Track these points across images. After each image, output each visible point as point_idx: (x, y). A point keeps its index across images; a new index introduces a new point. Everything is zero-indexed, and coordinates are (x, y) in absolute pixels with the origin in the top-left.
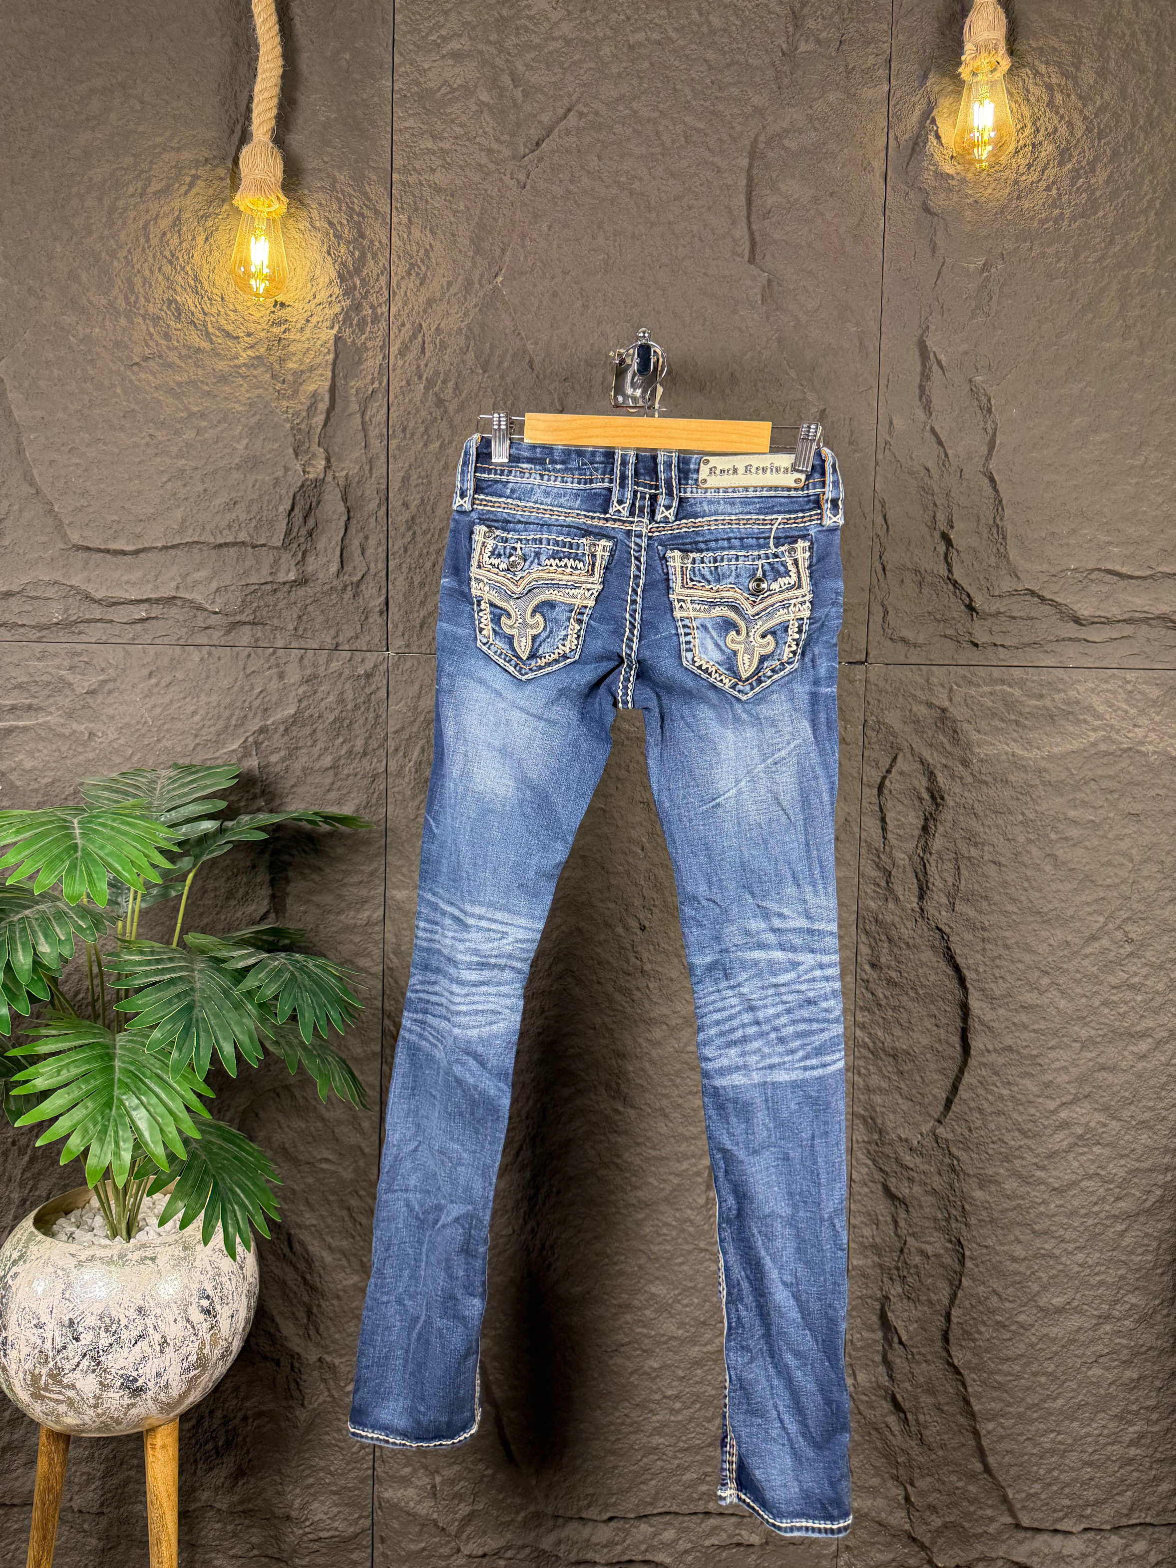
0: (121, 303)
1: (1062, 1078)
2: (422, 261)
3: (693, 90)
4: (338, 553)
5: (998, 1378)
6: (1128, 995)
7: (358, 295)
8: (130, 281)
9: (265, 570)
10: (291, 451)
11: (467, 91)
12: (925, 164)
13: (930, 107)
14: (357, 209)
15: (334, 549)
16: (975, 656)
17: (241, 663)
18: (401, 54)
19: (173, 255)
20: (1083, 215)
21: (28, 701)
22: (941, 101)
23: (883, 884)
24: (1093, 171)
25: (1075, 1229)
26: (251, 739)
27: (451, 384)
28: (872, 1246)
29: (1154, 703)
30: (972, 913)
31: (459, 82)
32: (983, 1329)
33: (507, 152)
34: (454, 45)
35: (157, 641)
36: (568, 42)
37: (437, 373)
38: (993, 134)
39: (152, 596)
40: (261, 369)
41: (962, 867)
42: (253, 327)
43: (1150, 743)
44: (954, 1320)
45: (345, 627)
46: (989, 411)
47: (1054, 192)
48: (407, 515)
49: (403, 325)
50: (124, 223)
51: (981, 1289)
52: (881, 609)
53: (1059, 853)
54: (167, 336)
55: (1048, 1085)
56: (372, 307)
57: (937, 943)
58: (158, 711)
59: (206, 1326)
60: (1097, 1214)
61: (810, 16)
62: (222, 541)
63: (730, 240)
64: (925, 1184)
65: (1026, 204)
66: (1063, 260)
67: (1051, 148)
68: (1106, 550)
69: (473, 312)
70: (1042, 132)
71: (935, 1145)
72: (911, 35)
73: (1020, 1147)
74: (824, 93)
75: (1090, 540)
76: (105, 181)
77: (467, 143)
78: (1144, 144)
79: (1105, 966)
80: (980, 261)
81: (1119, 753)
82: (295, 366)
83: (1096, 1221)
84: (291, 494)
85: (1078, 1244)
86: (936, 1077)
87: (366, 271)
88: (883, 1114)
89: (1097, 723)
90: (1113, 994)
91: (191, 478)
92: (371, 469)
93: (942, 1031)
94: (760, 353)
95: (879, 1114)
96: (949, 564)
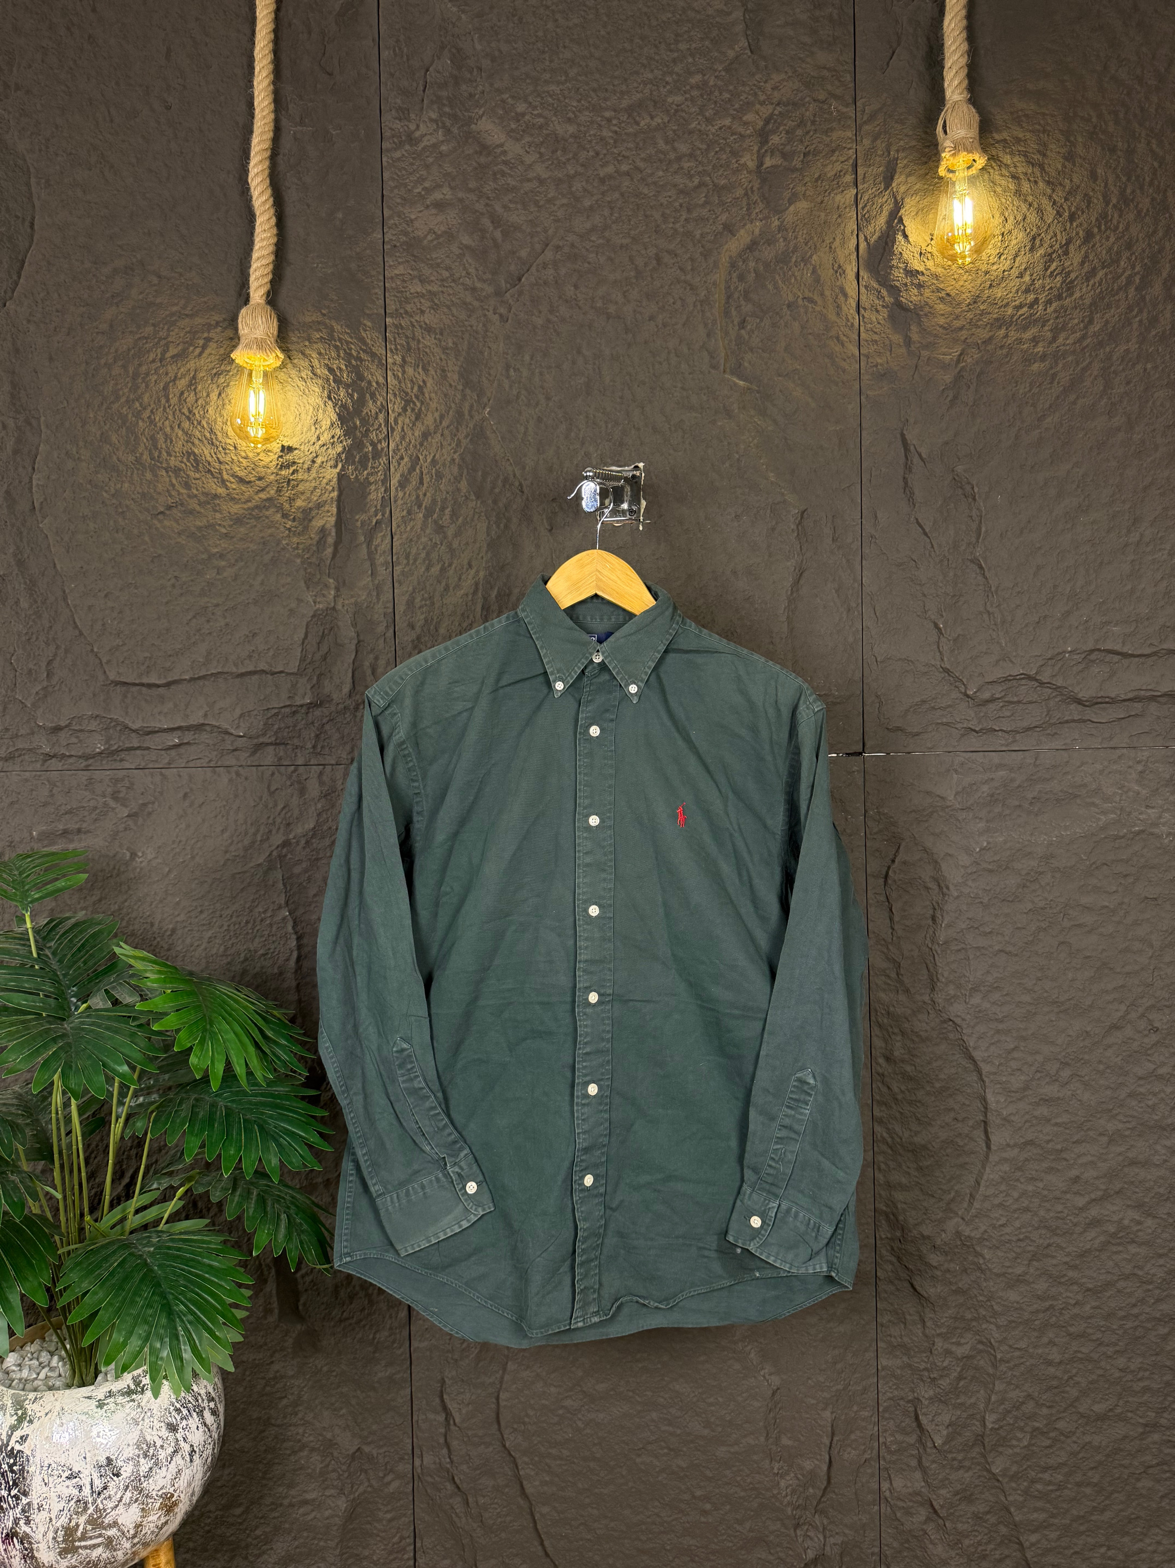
0: (146, 457)
1: (1090, 1174)
2: (417, 397)
3: (663, 215)
4: (350, 675)
5: (1039, 1486)
6: (1157, 1087)
7: (358, 434)
8: (153, 439)
9: (284, 694)
10: (302, 584)
11: (450, 236)
12: (894, 262)
13: (898, 206)
14: (355, 354)
15: (347, 671)
16: (975, 743)
17: (266, 782)
18: (389, 208)
19: (190, 412)
20: (1059, 297)
21: (77, 826)
22: (907, 200)
23: (893, 975)
24: (1066, 253)
25: (1114, 1331)
26: (275, 853)
27: (447, 511)
28: (901, 1346)
30: (984, 1004)
31: (443, 229)
33: (490, 290)
35: (191, 764)
36: (542, 182)
37: (434, 501)
39: (183, 724)
40: (272, 510)
41: (972, 957)
42: (263, 472)
43: (1164, 824)
44: (989, 1425)
46: (974, 499)
47: (1027, 278)
48: (413, 635)
49: (402, 458)
50: (147, 386)
51: (1015, 1394)
52: (876, 700)
53: (1074, 940)
54: (187, 486)
55: (1076, 1180)
56: (373, 444)
57: (951, 1036)
58: (191, 830)
60: (1136, 1316)
61: (774, 132)
62: (244, 671)
63: (706, 353)
64: (951, 1283)
65: (999, 293)
66: (1040, 344)
67: (1021, 235)
68: (1104, 630)
69: (465, 442)
70: (1011, 220)
71: (959, 1243)
72: (875, 139)
73: (1049, 1245)
74: (790, 204)
75: (1086, 621)
76: (129, 350)
77: (453, 284)
78: (1119, 222)
79: (1130, 1056)
80: (956, 351)
81: (1131, 836)
82: (304, 504)
83: (1136, 1323)
84: (304, 624)
85: (1117, 1348)
86: (959, 1172)
87: (365, 411)
88: (904, 1210)
89: (1107, 806)
90: (1140, 1086)
91: (213, 614)
92: (378, 594)
93: (962, 1125)
94: (738, 460)
95: (901, 1211)
96: (941, 653)
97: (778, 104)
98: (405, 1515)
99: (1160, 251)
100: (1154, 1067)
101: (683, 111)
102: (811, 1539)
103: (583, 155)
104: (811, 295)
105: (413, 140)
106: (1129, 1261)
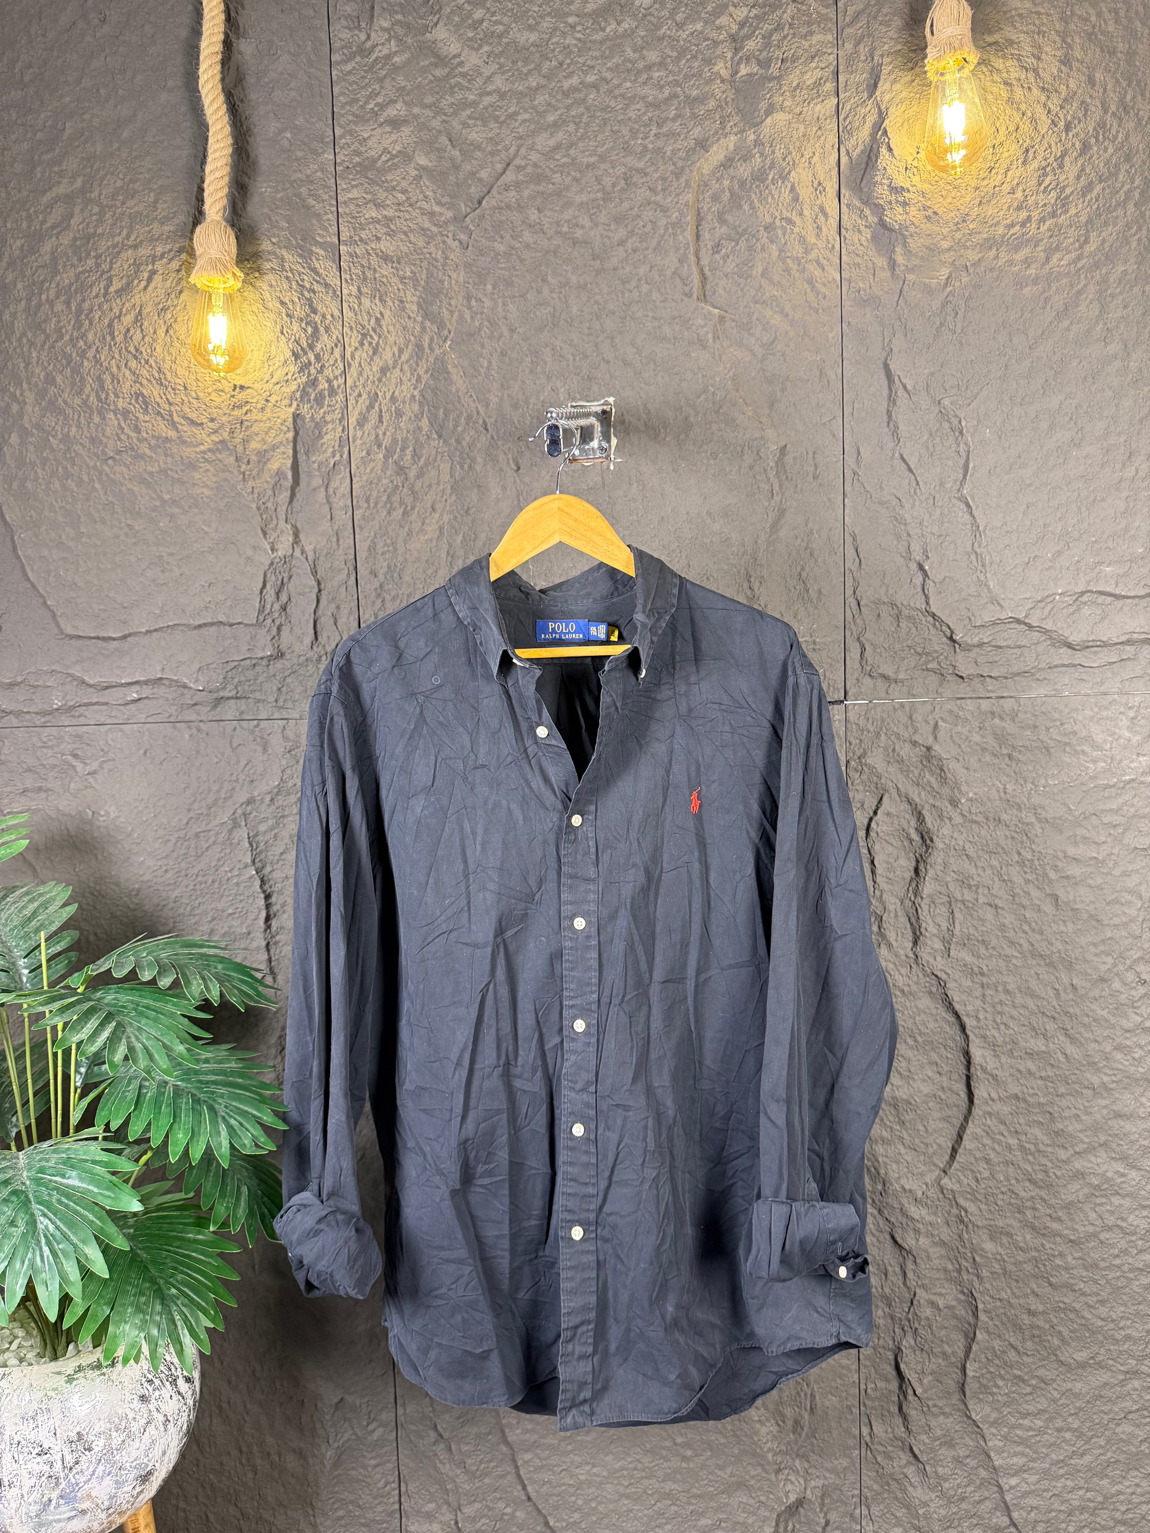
0: (93, 400)
1: (1073, 1127)
2: (374, 330)
3: (631, 130)
4: (311, 624)
5: (1019, 1432)
7: (313, 371)
8: (100, 379)
9: (244, 648)
10: (259, 530)
11: (406, 156)
12: (878, 178)
13: (882, 116)
14: (307, 285)
15: (308, 621)
16: (962, 689)
17: (228, 737)
18: (341, 126)
19: (137, 350)
20: (1053, 215)
22: (891, 111)
24: (1061, 166)
25: (1096, 1282)
26: (239, 811)
27: (409, 451)
28: (882, 1296)
30: (969, 959)
31: (398, 148)
32: (1001, 1383)
33: (449, 214)
34: (391, 112)
35: (149, 720)
36: (502, 95)
37: (395, 441)
39: (141, 678)
40: (225, 453)
41: (956, 911)
42: (215, 413)
44: (970, 1373)
46: (961, 433)
47: (1019, 194)
48: (375, 583)
49: (360, 395)
50: (91, 323)
51: (996, 1344)
52: (857, 645)
53: (1061, 893)
54: (137, 429)
55: (1059, 1133)
56: (329, 381)
57: (934, 989)
58: (153, 788)
60: (1119, 1267)
61: (748, 37)
62: (201, 622)
63: (678, 280)
64: (932, 1235)
65: (990, 211)
66: (1033, 266)
67: (1014, 146)
68: (1097, 570)
69: (425, 377)
70: (1003, 131)
71: (941, 1196)
72: (858, 43)
73: (1032, 1197)
74: (766, 117)
75: (1078, 562)
76: (71, 285)
77: (410, 209)
78: (1118, 132)
79: (1117, 1009)
80: (943, 275)
81: (1122, 785)
82: (259, 446)
83: (1118, 1274)
84: (262, 572)
85: (1100, 1298)
86: (941, 1126)
87: (318, 347)
88: (886, 1164)
89: (1095, 753)
90: (1127, 1038)
91: (168, 563)
92: (338, 540)
93: (944, 1079)
94: (713, 393)
95: (882, 1165)
96: (926, 596)
98: (389, 1461)
100: (1139, 1019)
101: (651, 14)
102: (792, 1483)
103: (546, 65)
104: (789, 215)
105: (363, 51)
106: (1112, 1213)
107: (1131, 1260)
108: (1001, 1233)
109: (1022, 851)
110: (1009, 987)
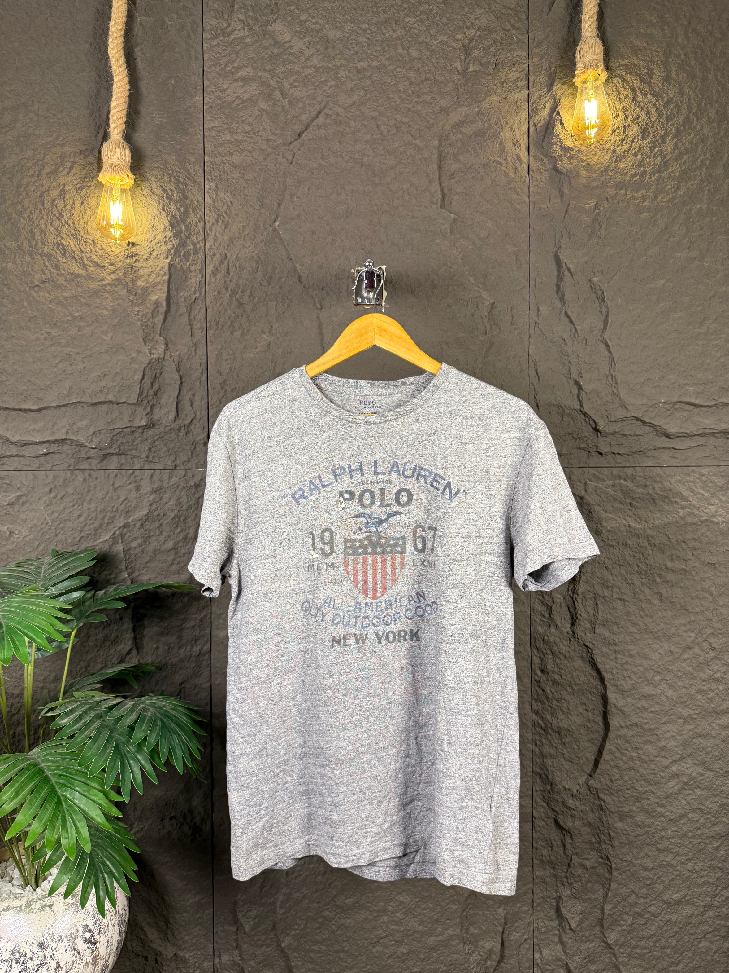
0: (26, 245)
1: (672, 744)
2: (226, 213)
3: (400, 98)
4: (175, 406)
5: (638, 951)
6: (714, 686)
7: (183, 236)
8: (31, 231)
9: (126, 419)
10: (141, 340)
11: (252, 101)
12: (554, 141)
13: (556, 105)
14: (182, 180)
15: (172, 403)
16: (601, 461)
17: (111, 481)
18: (208, 80)
19: (60, 214)
20: (659, 171)
22: (562, 100)
23: (547, 615)
24: (664, 142)
25: (686, 846)
26: (118, 532)
27: (247, 293)
28: (549, 862)
29: (721, 489)
30: (607, 634)
31: (247, 96)
33: (280, 141)
34: (243, 73)
35: (55, 468)
36: (317, 69)
37: (237, 285)
38: (597, 121)
39: (50, 439)
40: (119, 287)
41: (599, 603)
42: (114, 260)
43: (720, 516)
44: (607, 912)
45: (181, 454)
46: (603, 300)
47: (639, 157)
49: (214, 255)
50: (27, 194)
51: (624, 891)
53: (663, 591)
54: (57, 267)
55: (663, 748)
56: (194, 244)
57: (584, 655)
58: (56, 515)
59: (88, 951)
60: (700, 836)
61: (475, 48)
62: (97, 401)
63: (428, 194)
64: (583, 819)
65: (621, 165)
66: (647, 200)
67: (636, 128)
68: (685, 389)
69: (260, 245)
70: (630, 118)
71: (589, 792)
72: (541, 59)
73: (646, 792)
74: (486, 97)
75: (674, 383)
76: (14, 167)
77: (254, 136)
78: (697, 124)
79: (697, 666)
80: (593, 203)
81: (700, 523)
82: (143, 284)
83: (699, 840)
84: (142, 369)
85: (688, 857)
86: (587, 745)
87: (188, 221)
88: (553, 771)
89: (684, 503)
90: (704, 685)
91: (75, 360)
92: (196, 350)
93: (590, 714)
94: (450, 267)
95: (550, 772)
96: (580, 401)
97: (479, 29)
99: (721, 145)
100: (712, 673)
101: (414, 28)
103: (347, 52)
104: (498, 159)
105: (224, 33)
106: (696, 800)
107: (707, 831)
108: (627, 816)
109: (640, 564)
110: (632, 653)
